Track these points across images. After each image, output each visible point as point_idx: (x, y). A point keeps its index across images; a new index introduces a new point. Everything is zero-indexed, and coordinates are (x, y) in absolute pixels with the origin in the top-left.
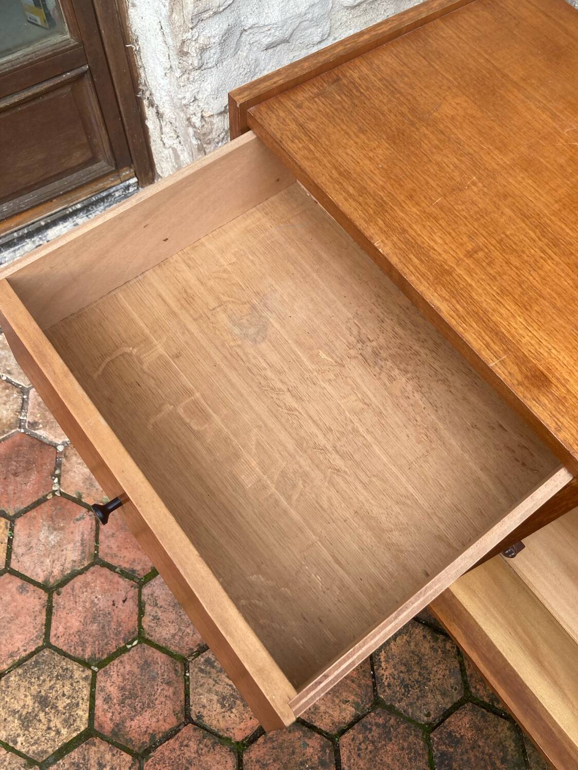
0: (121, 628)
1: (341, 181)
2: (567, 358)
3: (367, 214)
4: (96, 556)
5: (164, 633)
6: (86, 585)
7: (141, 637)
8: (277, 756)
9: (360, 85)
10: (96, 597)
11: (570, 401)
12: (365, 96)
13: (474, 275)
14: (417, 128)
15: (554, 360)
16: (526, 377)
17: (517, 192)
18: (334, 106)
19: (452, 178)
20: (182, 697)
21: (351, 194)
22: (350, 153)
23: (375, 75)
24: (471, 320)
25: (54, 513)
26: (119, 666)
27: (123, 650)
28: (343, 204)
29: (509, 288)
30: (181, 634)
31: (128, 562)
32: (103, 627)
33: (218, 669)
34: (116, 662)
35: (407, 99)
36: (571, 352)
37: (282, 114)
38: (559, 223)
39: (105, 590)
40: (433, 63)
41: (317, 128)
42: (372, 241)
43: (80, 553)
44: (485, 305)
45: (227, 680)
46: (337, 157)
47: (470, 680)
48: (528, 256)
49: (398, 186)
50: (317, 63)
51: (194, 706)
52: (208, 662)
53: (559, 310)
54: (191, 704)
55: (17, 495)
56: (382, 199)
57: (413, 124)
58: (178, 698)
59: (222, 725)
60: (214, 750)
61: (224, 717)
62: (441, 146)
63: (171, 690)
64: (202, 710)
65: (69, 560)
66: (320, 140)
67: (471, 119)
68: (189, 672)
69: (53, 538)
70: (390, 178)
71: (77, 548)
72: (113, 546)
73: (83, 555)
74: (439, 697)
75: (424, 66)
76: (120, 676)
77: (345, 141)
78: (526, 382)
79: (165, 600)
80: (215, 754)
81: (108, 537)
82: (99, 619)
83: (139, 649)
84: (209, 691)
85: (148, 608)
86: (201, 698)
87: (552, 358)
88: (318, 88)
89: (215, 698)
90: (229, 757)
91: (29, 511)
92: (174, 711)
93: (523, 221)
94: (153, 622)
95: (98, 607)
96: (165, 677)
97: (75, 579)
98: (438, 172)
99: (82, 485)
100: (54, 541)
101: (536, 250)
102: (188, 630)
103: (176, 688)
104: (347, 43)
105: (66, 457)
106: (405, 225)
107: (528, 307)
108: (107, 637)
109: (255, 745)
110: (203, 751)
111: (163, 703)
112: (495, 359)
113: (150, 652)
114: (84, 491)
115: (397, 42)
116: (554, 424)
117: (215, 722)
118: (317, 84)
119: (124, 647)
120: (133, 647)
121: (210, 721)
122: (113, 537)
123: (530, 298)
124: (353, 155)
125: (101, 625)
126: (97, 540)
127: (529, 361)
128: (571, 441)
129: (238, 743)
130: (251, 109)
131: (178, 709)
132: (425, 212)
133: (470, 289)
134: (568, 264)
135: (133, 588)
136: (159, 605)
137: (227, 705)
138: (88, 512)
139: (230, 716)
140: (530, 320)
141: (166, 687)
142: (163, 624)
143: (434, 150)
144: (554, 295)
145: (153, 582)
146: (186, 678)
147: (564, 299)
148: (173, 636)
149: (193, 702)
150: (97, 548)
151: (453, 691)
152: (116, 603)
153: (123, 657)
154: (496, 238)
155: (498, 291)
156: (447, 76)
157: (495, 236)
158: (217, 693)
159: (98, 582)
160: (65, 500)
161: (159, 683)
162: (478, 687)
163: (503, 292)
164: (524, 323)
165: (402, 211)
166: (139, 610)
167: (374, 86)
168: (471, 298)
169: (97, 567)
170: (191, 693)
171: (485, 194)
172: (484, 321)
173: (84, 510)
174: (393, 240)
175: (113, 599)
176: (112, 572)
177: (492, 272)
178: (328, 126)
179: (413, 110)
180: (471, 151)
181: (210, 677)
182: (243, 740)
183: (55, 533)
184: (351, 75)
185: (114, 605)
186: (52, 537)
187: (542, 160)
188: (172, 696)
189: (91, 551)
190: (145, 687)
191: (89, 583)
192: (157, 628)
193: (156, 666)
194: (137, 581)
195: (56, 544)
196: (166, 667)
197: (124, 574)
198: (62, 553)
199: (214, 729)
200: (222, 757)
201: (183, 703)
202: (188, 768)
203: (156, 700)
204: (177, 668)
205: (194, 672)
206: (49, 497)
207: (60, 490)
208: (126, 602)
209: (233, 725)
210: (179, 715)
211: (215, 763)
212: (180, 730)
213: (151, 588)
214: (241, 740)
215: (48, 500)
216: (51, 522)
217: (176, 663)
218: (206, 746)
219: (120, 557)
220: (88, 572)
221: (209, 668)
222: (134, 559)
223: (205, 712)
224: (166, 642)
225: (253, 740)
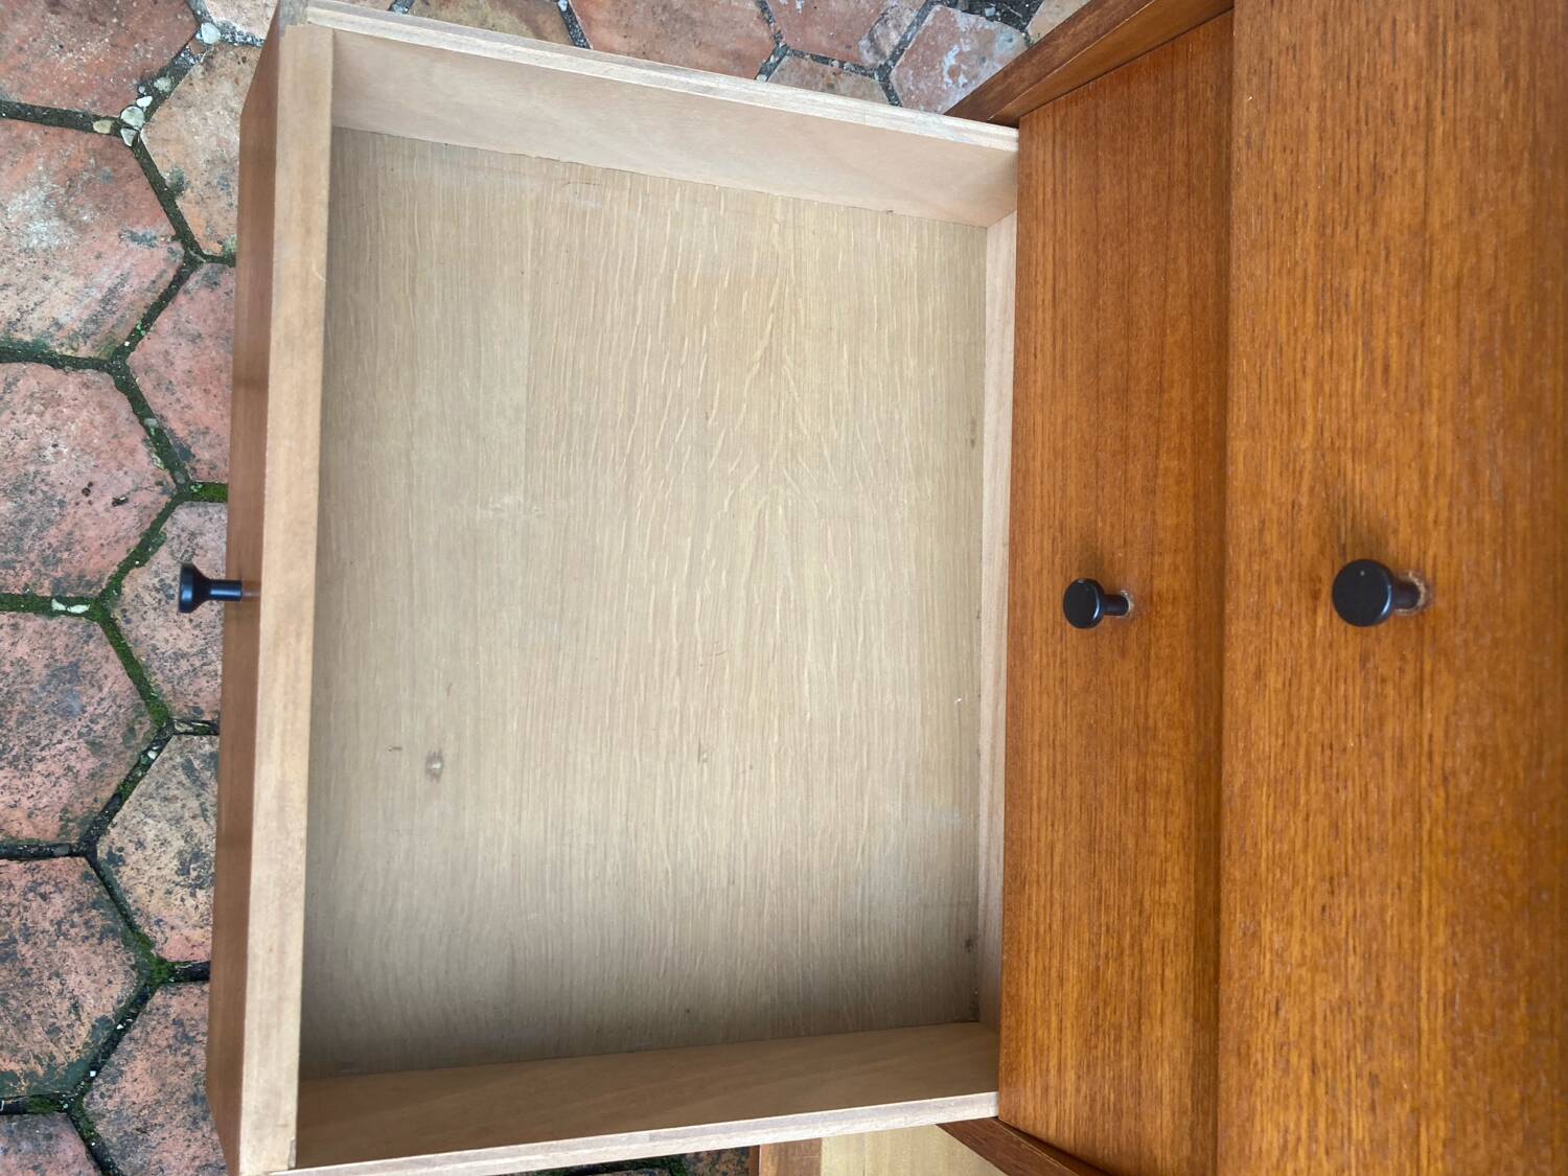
0: (65, 555)
4: (122, 352)
5: (162, 634)
6: (51, 400)
7: (103, 606)
10: (55, 446)
20: (107, 794)
25: (86, 176)
26: (1, 633)
27: (41, 607)
30: (198, 664)
31: (188, 424)
32: (24, 523)
34: (4, 618)
39: (88, 445)
43: (85, 317)
51: (117, 829)
54: (115, 820)
55: (23, 58)
58: (94, 789)
59: (155, 905)
60: (100, 943)
61: (169, 892)
63: (91, 763)
64: (131, 848)
65: (46, 311)
68: (159, 752)
69: (44, 232)
71: (87, 301)
72: (178, 361)
79: (213, 567)
80: (95, 953)
81: (181, 334)
82: (28, 496)
83: (79, 630)
84: (177, 821)
85: (162, 557)
86: (145, 824)
89: (178, 844)
90: (121, 976)
91: (25, 119)
92: (65, 810)
94: (153, 593)
95: (44, 469)
96: (98, 727)
97: (31, 367)
99: (202, 165)
100: (41, 241)
103: (104, 765)
105: (208, 65)
108: (18, 549)
109: (194, 989)
110: (73, 931)
111: (53, 779)
113: (100, 651)
114: (198, 184)
117: (140, 890)
119: (44, 599)
120: (66, 613)
121: (132, 882)
122: (193, 341)
125: (22, 516)
126: (148, 320)
129: (162, 961)
131: (78, 810)
135: (158, 489)
137: (194, 874)
138: (174, 239)
139: (182, 900)
141: (84, 751)
142: (173, 616)
145: (213, 509)
146: (144, 762)
148: (179, 656)
149: (124, 819)
150: (135, 337)
152: (95, 491)
153: (27, 619)
158: (188, 836)
159: (84, 414)
160: (133, 165)
161: (74, 732)
166: (140, 546)
169: (103, 380)
170: (131, 798)
173: (165, 228)
175: (95, 478)
176: (133, 417)
181: (198, 795)
182: (178, 963)
183: (55, 222)
185: (86, 492)
186: (39, 226)
188: (82, 778)
189: (117, 331)
190: (33, 718)
191: (59, 401)
192: (151, 615)
193: (91, 692)
194: (181, 481)
195: (39, 252)
196: (114, 708)
197: (160, 441)
198: (41, 282)
199: (130, 901)
200: (108, 967)
201: (99, 806)
202: (15, 941)
203: (40, 761)
204: (137, 727)
205: (168, 761)
206: (102, 127)
207: (138, 133)
208: (118, 507)
209: (177, 922)
210: (71, 824)
211: (82, 969)
212: (51, 855)
213: (201, 520)
214: (174, 960)
215: (92, 130)
216: (62, 191)
217: (142, 715)
218: (86, 923)
219: (178, 400)
220: (74, 374)
221: (209, 774)
222: (207, 428)
223: (134, 858)
224: (153, 656)
225: (200, 973)
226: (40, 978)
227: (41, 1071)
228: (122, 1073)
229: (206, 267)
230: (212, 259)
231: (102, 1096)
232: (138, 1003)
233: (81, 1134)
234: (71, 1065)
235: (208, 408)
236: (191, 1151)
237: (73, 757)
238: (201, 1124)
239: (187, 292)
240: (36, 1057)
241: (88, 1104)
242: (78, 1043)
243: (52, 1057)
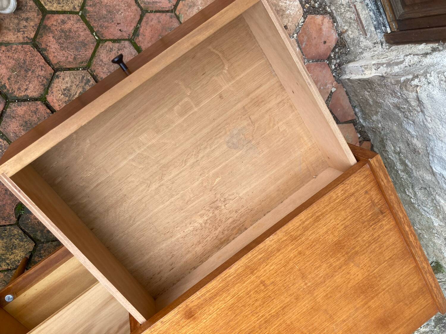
0: (104, 29)
1: (313, 217)
2: (201, 326)
3: (291, 231)
4: (147, 11)
5: (103, 55)
7: (100, 42)
8: (41, 119)
9: (377, 225)
10: (122, 13)
11: (177, 327)
12: (369, 228)
13: (250, 284)
14: (344, 255)
15: (200, 321)
16: (190, 309)
17: (299, 304)
18: (364, 212)
19: (310, 273)
20: (68, 67)
21: (304, 222)
22: (332, 222)
23: (382, 233)
24: (224, 283)
26: (82, 28)
27: (92, 31)
28: (298, 219)
29: (242, 300)
30: (103, 65)
31: (143, 32)
32: (104, 18)
33: (84, 87)
34: (85, 26)
35: (364, 250)
36: (204, 328)
37: (362, 183)
38: (278, 324)
39: (126, 18)
40: (386, 262)
41: (350, 203)
42: (273, 234)
44: (232, 290)
45: (79, 92)
46: (329, 215)
48: (260, 309)
49: (307, 247)
50: (393, 203)
51: (63, 73)
52: (88, 81)
53: (228, 323)
54: (64, 71)
56: (300, 239)
57: (347, 253)
58: (67, 64)
59: (54, 90)
60: (41, 85)
61: (59, 90)
62: (331, 267)
63: (71, 60)
64: (62, 78)
66: (342, 205)
67: (347, 282)
68: (82, 70)
70: (313, 242)
72: (153, 22)
73: (147, 3)
75: (385, 258)
76: (77, 29)
77: (340, 218)
78: (188, 308)
80: (39, 85)
81: (158, 19)
82: (110, 15)
83: (93, 40)
84: (72, 82)
85: (117, 45)
86: (68, 77)
87: (202, 320)
88: (378, 202)
89: (68, 85)
90: (38, 93)
92: (60, 62)
93: (281, 307)
94: (109, 48)
95: (116, 14)
96: (78, 56)
98: (315, 267)
101: (263, 313)
102: (105, 69)
103: (73, 62)
104: (405, 219)
106: (282, 251)
107: (230, 309)
108: (99, 20)
109: (45, 108)
110: (40, 79)
111: (64, 56)
112: (201, 295)
113: (92, 47)
114: (186, 2)
115: (404, 243)
116: (165, 321)
117: (55, 85)
118: (380, 202)
119: (94, 31)
120: (94, 36)
121: (56, 83)
122: (158, 22)
123: (235, 310)
124: (330, 223)
125: (106, 16)
126: (156, 12)
127: (199, 310)
128: (156, 328)
129: (46, 98)
130: (368, 166)
131: (61, 64)
132: (290, 260)
133: (242, 282)
134: (254, 327)
135: (128, 35)
136: (119, 51)
137: (65, 92)
138: (174, 5)
139: (59, 94)
140: (223, 310)
141: (73, 57)
142: (108, 54)
143: (329, 264)
144: (236, 321)
145: (132, 47)
146: (78, 69)
147: (234, 325)
148: (101, 61)
150: (151, 12)
152: (119, 25)
153: (88, 30)
154: (272, 295)
155: (240, 296)
156: (377, 270)
157: (273, 294)
158: (71, 86)
159: (131, 13)
161: (75, 53)
163: (239, 299)
164: (221, 308)
165: (291, 249)
166: (115, 40)
167: (375, 233)
168: (236, 284)
169: (140, 12)
170: (70, 71)
171: (299, 289)
172: (223, 289)
173: (175, 3)
174: (273, 245)
175: (121, 23)
176: (137, 22)
177: (252, 293)
178: (350, 209)
179: (357, 253)
180: (327, 282)
181: (80, 82)
182: (48, 101)
184: (384, 220)
185: (118, 24)
187: (317, 315)
188: (68, 60)
189: (150, 8)
190: (72, 44)
191: (130, 7)
192: (105, 50)
193: (84, 51)
194: (132, 38)
196: (84, 57)
197: (137, 29)
199: (52, 85)
200: (38, 90)
201: (65, 67)
202: (30, 70)
203: (65, 51)
204: (84, 63)
205: (82, 73)
208: (120, 31)
209: (55, 96)
210: (58, 65)
211: (34, 85)
212: (50, 65)
213: (128, 46)
217: (86, 62)
218: (43, 80)
219: (146, 27)
220: (137, 6)
221: (85, 81)
222: (145, 35)
223: (60, 80)
224: (98, 56)
225: (48, 106)
226: (27, 79)
227: (10, 92)
228: (21, 106)
229: (173, 14)
230: (175, 14)
231: (14, 106)
232: (35, 100)
233: (4, 107)
234: (15, 96)
235: (149, 33)
236: (16, 129)
237: (70, 56)
238: (22, 127)
240: (12, 89)
241: (11, 104)
242: (20, 95)
243: (14, 92)
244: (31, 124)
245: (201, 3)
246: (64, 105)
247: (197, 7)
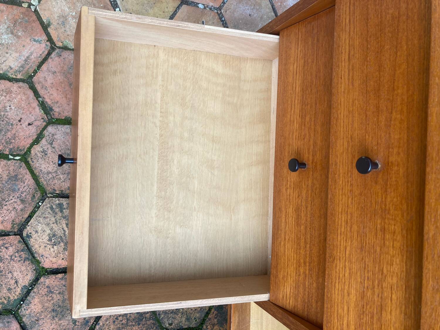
0: (13, 141)
4: (31, 77)
5: (43, 166)
6: (9, 92)
7: (25, 158)
8: (63, 291)
10: (10, 106)
20: (26, 216)
25: (20, 21)
27: (5, 157)
30: (54, 175)
31: (52, 100)
33: (64, 215)
39: (20, 106)
43: (19, 66)
45: (64, 226)
47: (207, 321)
51: (29, 227)
52: (60, 206)
54: (29, 224)
58: (22, 214)
59: (41, 251)
60: (24, 262)
61: (45, 247)
63: (21, 206)
64: (34, 233)
65: (7, 63)
68: (42, 203)
69: (6, 38)
71: (20, 60)
72: (48, 80)
74: (184, 319)
79: (59, 145)
80: (22, 265)
81: (49, 71)
82: (1, 122)
83: (17, 164)
84: (48, 224)
85: (43, 142)
86: (38, 225)
89: (48, 232)
90: (31, 273)
92: (13, 221)
94: (41, 153)
95: (7, 114)
96: (23, 195)
97: (3, 81)
99: (56, 18)
100: (6, 41)
102: (61, 176)
103: (25, 207)
109: (53, 277)
110: (15, 259)
111: (9, 211)
113: (24, 172)
114: (55, 24)
117: (37, 246)
119: (6, 154)
120: (14, 159)
121: (34, 244)
122: (53, 74)
125: (0, 128)
126: (39, 66)
129: (43, 268)
131: (17, 221)
135: (42, 120)
136: (53, 145)
137: (53, 241)
138: (47, 41)
139: (50, 249)
141: (19, 202)
142: (47, 160)
145: (59, 127)
146: (38, 206)
148: (49, 173)
149: (32, 224)
150: (35, 72)
151: (194, 321)
152: (22, 121)
158: (51, 229)
159: (19, 97)
160: (34, 17)
161: (16, 196)
162: (209, 327)
166: (36, 138)
169: (25, 86)
170: (34, 217)
173: (45, 37)
175: (23, 117)
176: (35, 98)
181: (55, 217)
182: (48, 268)
183: (10, 35)
185: (20, 121)
186: (5, 36)
188: (19, 210)
189: (29, 70)
190: (3, 192)
191: (11, 92)
192: (40, 160)
193: (22, 184)
194: (50, 118)
195: (5, 44)
196: (28, 189)
197: (43, 105)
198: (6, 54)
199: (33, 249)
200: (26, 270)
201: (24, 220)
203: (5, 206)
204: (36, 195)
205: (45, 206)
206: (25, 5)
207: (36, 7)
208: (30, 126)
209: (48, 256)
210: (15, 225)
211: (18, 270)
212: (9, 235)
213: (56, 130)
214: (47, 268)
215: (22, 6)
216: (12, 25)
217: (37, 191)
218: (20, 256)
219: (49, 92)
220: (16, 84)
221: (58, 210)
222: (57, 101)
223: (35, 236)
224: (41, 173)
225: (55, 272)
226: (5, 273)
227: (6, 302)
228: (31, 303)
229: (57, 50)
230: (59, 48)
231: (25, 310)
232: (35, 281)
233: (18, 322)
234: (15, 300)
235: (58, 95)
236: (52, 327)
237: (16, 204)
238: (55, 318)
239: (51, 58)
240: (4, 298)
241: (20, 312)
242: (17, 293)
243: (9, 298)
244: (59, 306)
245: (69, 8)
246: (67, 253)
247: (70, 16)
